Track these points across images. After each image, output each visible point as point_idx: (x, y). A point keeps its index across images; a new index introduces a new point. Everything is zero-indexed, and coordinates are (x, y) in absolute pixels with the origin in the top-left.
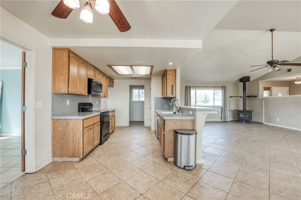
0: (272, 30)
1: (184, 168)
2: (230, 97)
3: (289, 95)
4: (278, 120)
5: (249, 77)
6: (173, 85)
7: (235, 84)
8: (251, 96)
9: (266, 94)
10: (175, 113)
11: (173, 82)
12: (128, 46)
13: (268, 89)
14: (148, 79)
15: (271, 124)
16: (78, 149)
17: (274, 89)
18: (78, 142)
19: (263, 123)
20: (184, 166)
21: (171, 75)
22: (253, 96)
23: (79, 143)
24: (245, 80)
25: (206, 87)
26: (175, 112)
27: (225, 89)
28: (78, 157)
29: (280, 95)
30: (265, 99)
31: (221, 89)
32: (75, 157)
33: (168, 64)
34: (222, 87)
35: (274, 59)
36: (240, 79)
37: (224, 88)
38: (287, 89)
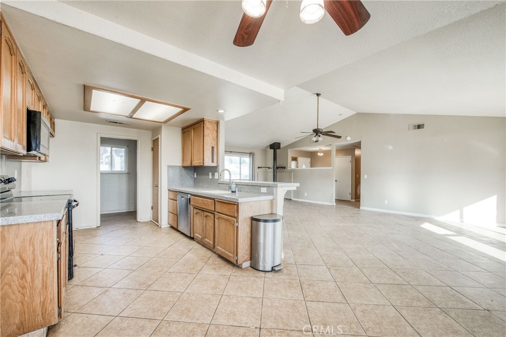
0: (318, 95)
1: (273, 270)
2: (259, 168)
3: (311, 167)
4: (306, 194)
5: (280, 144)
6: (213, 146)
7: (264, 151)
8: (280, 167)
9: (293, 165)
10: (235, 192)
11: (213, 142)
12: (184, 65)
13: (295, 159)
14: (147, 130)
15: (300, 200)
16: (43, 304)
17: (300, 159)
18: (40, 286)
19: (293, 199)
20: (272, 268)
21: (210, 129)
22: (282, 168)
23: (45, 286)
24: (275, 146)
25: (231, 152)
26: (234, 190)
27: (254, 156)
28: (42, 327)
29: (304, 167)
30: (293, 170)
31: (248, 156)
32: (29, 332)
33: (217, 111)
34: (250, 154)
35: (319, 128)
36: (270, 145)
37: (251, 154)
38: (308, 160)
